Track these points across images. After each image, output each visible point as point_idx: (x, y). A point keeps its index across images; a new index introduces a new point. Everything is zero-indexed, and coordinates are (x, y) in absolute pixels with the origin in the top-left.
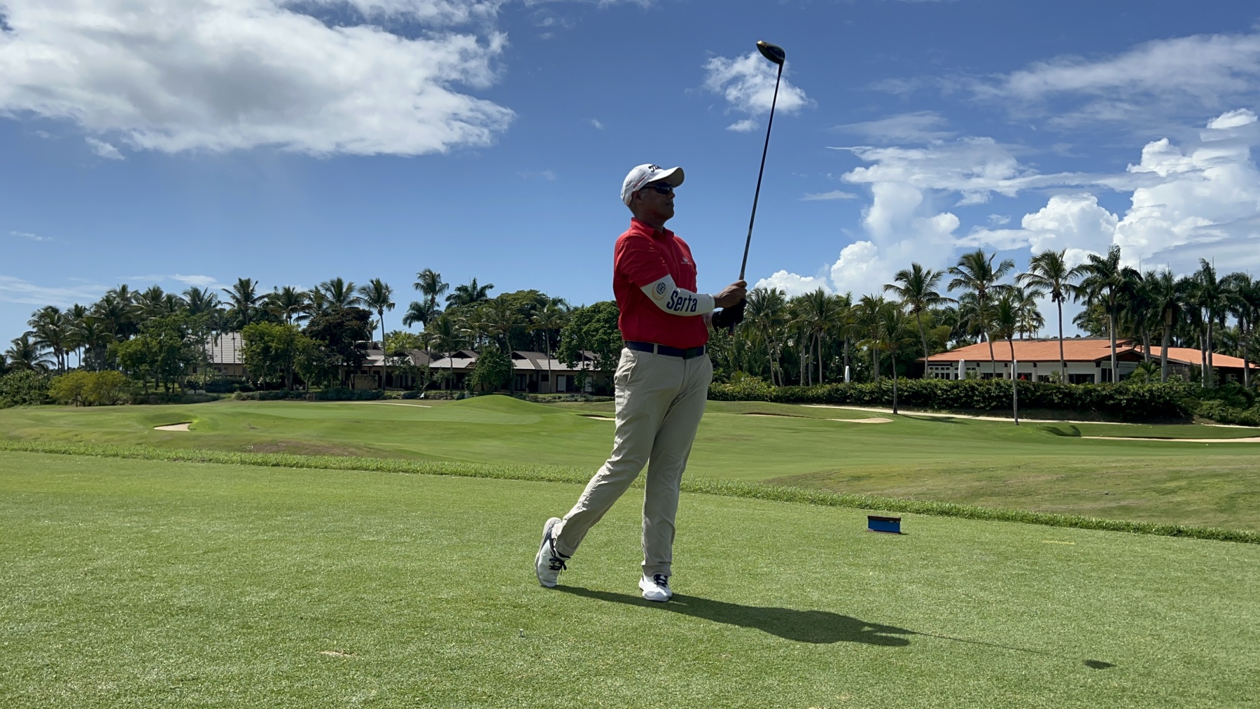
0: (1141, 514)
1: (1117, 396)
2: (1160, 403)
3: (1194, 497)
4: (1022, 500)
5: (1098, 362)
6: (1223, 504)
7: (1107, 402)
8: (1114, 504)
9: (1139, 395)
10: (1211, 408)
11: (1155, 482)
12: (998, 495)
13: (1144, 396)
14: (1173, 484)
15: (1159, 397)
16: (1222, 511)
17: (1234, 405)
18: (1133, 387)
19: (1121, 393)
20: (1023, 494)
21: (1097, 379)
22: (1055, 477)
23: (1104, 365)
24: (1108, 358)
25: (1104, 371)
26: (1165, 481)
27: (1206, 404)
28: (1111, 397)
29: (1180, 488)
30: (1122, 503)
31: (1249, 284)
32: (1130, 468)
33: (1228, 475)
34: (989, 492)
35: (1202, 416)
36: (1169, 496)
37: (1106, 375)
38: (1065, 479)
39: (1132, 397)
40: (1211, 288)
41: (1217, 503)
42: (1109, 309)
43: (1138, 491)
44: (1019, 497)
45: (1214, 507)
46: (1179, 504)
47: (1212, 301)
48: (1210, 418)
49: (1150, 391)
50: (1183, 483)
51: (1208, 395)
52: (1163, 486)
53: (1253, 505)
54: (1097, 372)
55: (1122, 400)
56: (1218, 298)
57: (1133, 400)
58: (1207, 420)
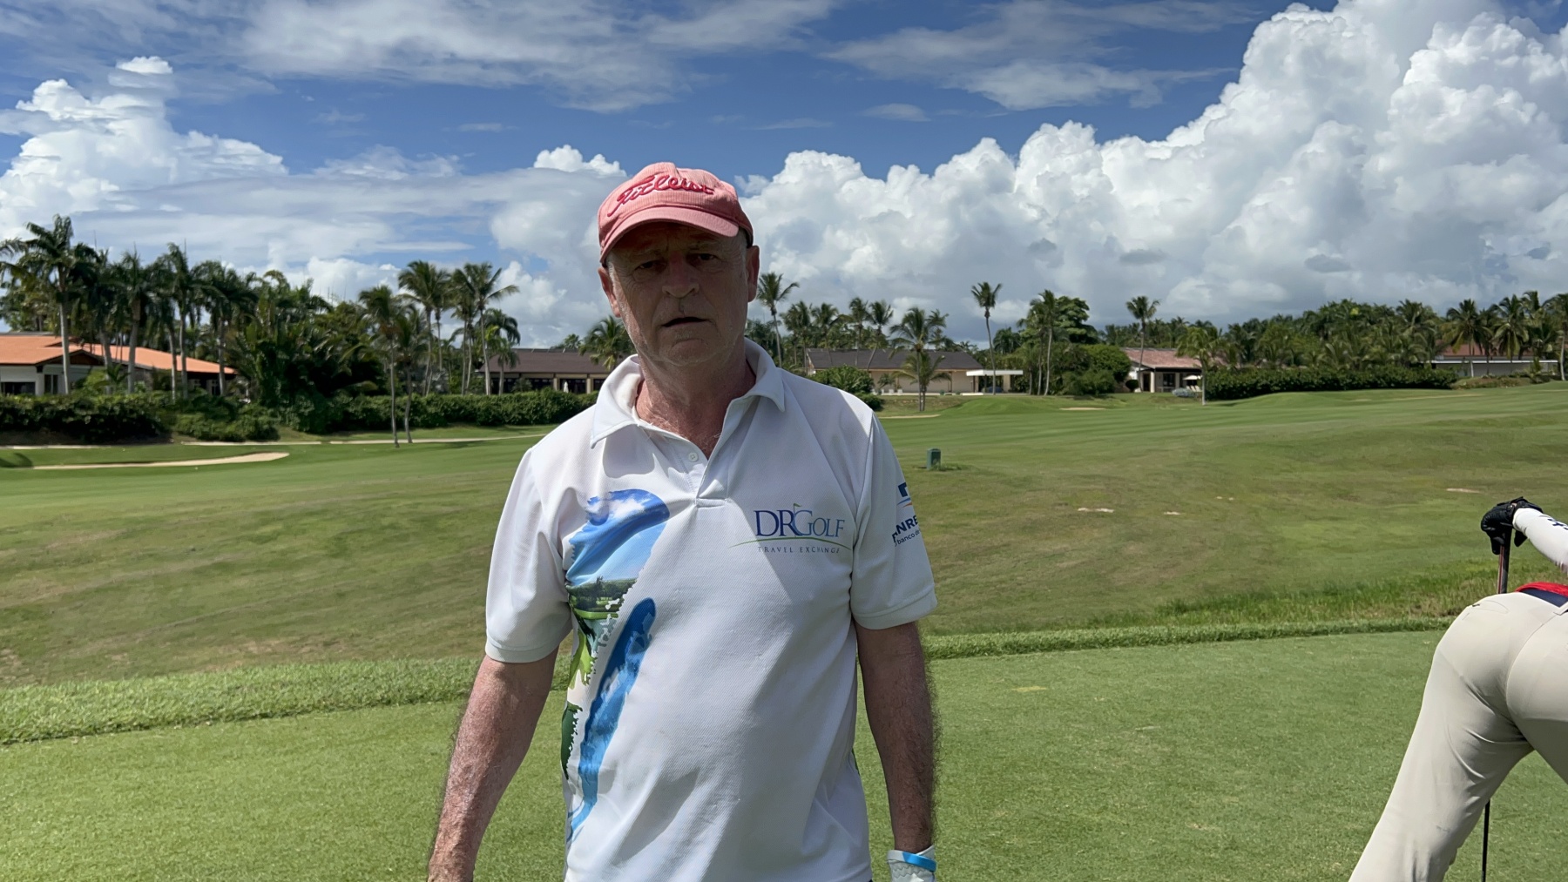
0: (244, 571)
1: (78, 412)
2: (133, 419)
3: (297, 543)
4: (81, 569)
5: (40, 367)
6: (333, 547)
7: (64, 420)
8: (207, 562)
9: (107, 409)
10: (192, 423)
11: (244, 528)
12: (42, 566)
13: (112, 410)
14: (267, 530)
15: (132, 411)
16: (335, 556)
17: (216, 418)
18: (98, 400)
19: (83, 407)
20: (79, 561)
21: (39, 389)
22: (113, 533)
23: (48, 369)
24: (58, 360)
25: (47, 378)
26: (256, 526)
27: (184, 419)
28: (70, 413)
29: (279, 533)
30: (217, 559)
31: (223, 272)
32: (205, 511)
33: (324, 512)
34: (26, 564)
35: (181, 433)
36: (268, 544)
37: (51, 383)
38: (128, 535)
39: (98, 412)
40: (183, 276)
41: (326, 547)
42: (60, 298)
43: (230, 542)
44: (74, 566)
45: (324, 552)
46: (283, 553)
47: (185, 293)
48: (191, 434)
49: (121, 404)
50: (279, 527)
51: (182, 406)
52: (258, 532)
53: (365, 544)
54: (38, 380)
55: (84, 417)
56: (192, 289)
57: (98, 416)
58: (187, 438)
